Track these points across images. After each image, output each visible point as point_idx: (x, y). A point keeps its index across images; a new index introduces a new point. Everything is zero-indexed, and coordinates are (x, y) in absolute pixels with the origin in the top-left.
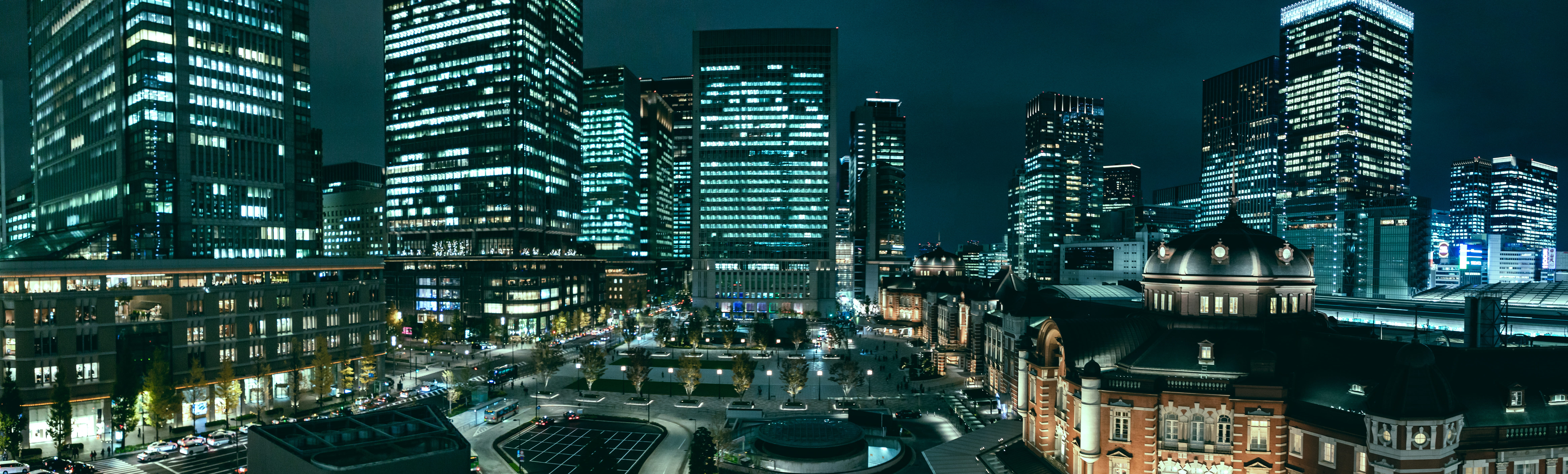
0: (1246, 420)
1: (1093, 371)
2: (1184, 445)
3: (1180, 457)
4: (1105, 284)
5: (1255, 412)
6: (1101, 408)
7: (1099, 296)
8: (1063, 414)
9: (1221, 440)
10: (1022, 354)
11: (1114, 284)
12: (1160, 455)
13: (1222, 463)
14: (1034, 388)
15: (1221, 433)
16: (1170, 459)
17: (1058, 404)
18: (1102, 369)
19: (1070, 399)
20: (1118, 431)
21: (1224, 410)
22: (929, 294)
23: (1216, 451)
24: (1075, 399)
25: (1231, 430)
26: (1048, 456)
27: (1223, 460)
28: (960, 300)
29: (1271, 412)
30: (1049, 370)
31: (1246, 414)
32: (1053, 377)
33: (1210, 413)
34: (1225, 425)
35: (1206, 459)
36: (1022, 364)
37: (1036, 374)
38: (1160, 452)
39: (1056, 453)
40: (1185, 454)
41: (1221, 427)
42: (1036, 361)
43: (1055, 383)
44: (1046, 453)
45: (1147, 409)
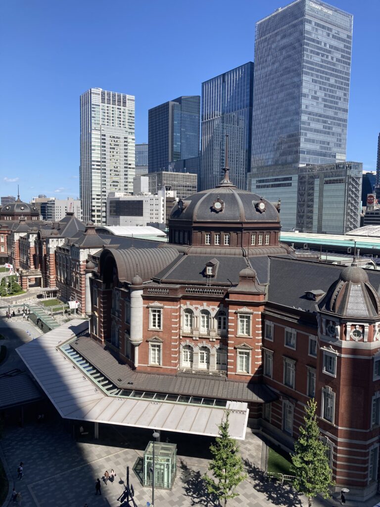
4: (137, 225)
5: (242, 309)
12: (181, 338)
14: (96, 296)
20: (154, 323)
31: (236, 310)
34: (222, 317)
45: (173, 307)
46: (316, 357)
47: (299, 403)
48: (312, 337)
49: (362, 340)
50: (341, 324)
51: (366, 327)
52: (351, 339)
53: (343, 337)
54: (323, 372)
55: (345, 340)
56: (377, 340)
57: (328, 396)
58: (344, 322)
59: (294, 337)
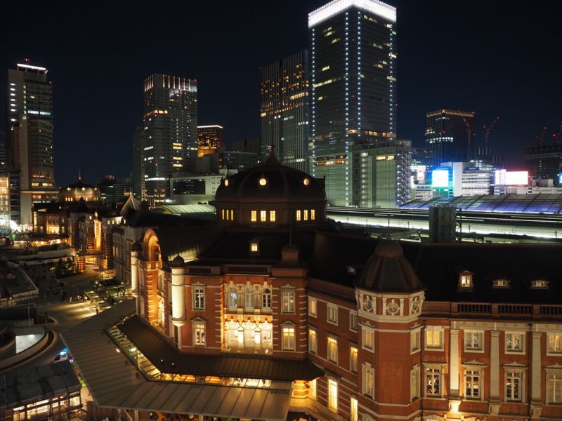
0: (280, 292)
1: (179, 263)
2: (241, 310)
3: (239, 319)
4: (200, 203)
5: (285, 287)
6: (185, 288)
7: (193, 211)
8: (162, 293)
9: (265, 305)
10: (133, 254)
11: (206, 204)
12: (225, 318)
13: (266, 321)
14: (142, 276)
15: (265, 300)
16: (232, 320)
17: (159, 287)
18: (185, 261)
19: (165, 283)
20: (198, 302)
21: (266, 285)
22: (72, 214)
23: (262, 314)
24: (169, 282)
25: (271, 298)
26: (153, 324)
27: (266, 319)
28: (94, 218)
29: (295, 287)
30: (152, 264)
31: (280, 288)
32: (155, 268)
33: (257, 287)
34: (267, 295)
35: (255, 319)
36: (133, 260)
37: (143, 266)
38: (226, 316)
39: (159, 321)
40: (242, 316)
41: (264, 296)
42: (143, 258)
43: (157, 272)
44: (152, 322)
45: (216, 287)
46: (356, 332)
47: (343, 379)
48: (352, 312)
49: (398, 314)
50: (377, 298)
51: (402, 300)
52: (387, 314)
53: (379, 312)
54: (363, 348)
55: (382, 314)
56: (413, 313)
57: (369, 372)
58: (380, 296)
59: (336, 313)
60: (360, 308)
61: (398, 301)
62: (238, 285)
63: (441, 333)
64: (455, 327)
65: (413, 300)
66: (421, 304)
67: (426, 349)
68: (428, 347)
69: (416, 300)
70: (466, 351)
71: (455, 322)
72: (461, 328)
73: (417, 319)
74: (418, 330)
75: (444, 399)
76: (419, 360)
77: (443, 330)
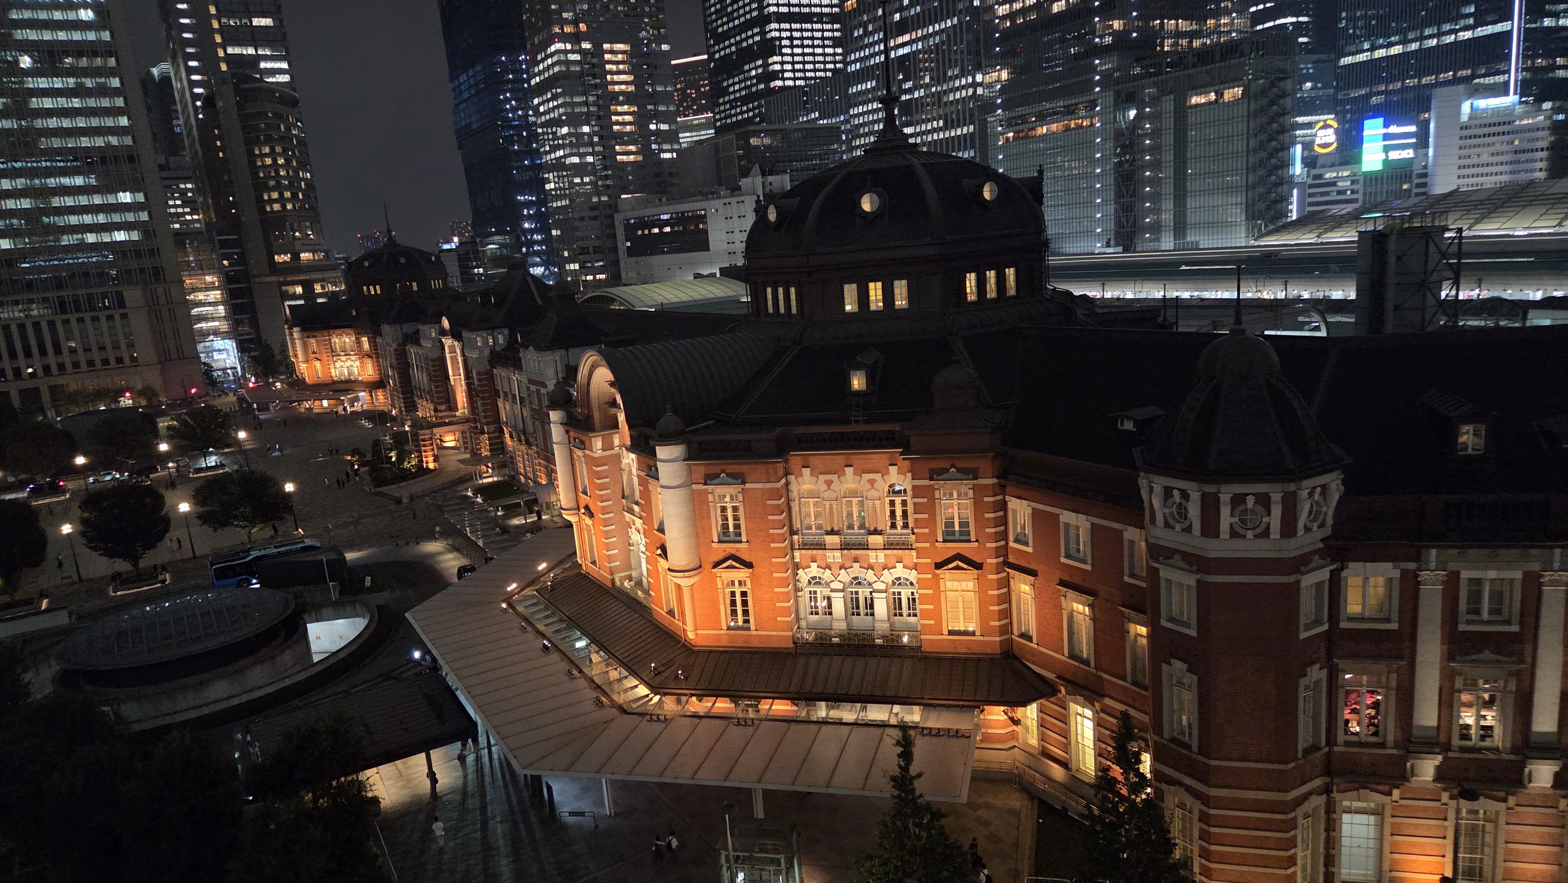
0: (932, 489)
1: (672, 431)
2: (835, 541)
3: (830, 561)
4: (699, 276)
5: (946, 476)
6: (693, 493)
7: (686, 298)
8: (636, 508)
9: (893, 526)
10: (555, 416)
12: (797, 561)
13: (900, 566)
14: (582, 470)
15: (893, 513)
16: (814, 566)
17: (627, 493)
19: (642, 482)
20: (725, 527)
21: (894, 477)
23: (888, 547)
24: (651, 480)
25: (910, 508)
27: (900, 560)
28: (442, 332)
29: (974, 474)
30: (603, 437)
31: (931, 479)
32: (611, 448)
33: (872, 482)
35: (873, 561)
36: (557, 433)
37: (583, 445)
38: (797, 555)
39: (633, 576)
40: (838, 554)
41: (892, 503)
42: (581, 425)
43: (618, 458)
44: (619, 578)
45: (768, 485)
46: (1144, 585)
47: (1108, 702)
48: (1131, 533)
49: (1266, 533)
50: (1204, 497)
51: (1276, 497)
52: (1234, 534)
53: (1210, 529)
54: (1163, 623)
55: (1217, 536)
56: (1307, 529)
57: (1180, 683)
58: (1210, 489)
59: (1084, 536)
60: (1153, 520)
61: (1264, 501)
62: (823, 478)
63: (1389, 581)
64: (1433, 565)
65: (1311, 494)
66: (1334, 504)
67: (1343, 625)
68: (1351, 619)
69: (1317, 496)
70: (1462, 627)
71: (1434, 552)
72: (1452, 566)
73: (1321, 545)
74: (1324, 575)
75: (1395, 752)
76: (1322, 653)
77: (1397, 574)
